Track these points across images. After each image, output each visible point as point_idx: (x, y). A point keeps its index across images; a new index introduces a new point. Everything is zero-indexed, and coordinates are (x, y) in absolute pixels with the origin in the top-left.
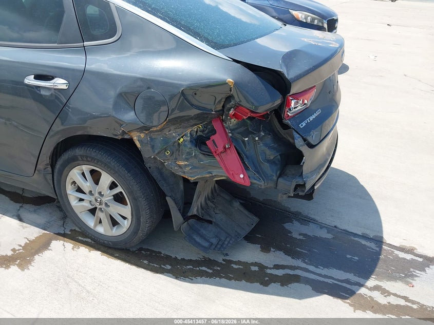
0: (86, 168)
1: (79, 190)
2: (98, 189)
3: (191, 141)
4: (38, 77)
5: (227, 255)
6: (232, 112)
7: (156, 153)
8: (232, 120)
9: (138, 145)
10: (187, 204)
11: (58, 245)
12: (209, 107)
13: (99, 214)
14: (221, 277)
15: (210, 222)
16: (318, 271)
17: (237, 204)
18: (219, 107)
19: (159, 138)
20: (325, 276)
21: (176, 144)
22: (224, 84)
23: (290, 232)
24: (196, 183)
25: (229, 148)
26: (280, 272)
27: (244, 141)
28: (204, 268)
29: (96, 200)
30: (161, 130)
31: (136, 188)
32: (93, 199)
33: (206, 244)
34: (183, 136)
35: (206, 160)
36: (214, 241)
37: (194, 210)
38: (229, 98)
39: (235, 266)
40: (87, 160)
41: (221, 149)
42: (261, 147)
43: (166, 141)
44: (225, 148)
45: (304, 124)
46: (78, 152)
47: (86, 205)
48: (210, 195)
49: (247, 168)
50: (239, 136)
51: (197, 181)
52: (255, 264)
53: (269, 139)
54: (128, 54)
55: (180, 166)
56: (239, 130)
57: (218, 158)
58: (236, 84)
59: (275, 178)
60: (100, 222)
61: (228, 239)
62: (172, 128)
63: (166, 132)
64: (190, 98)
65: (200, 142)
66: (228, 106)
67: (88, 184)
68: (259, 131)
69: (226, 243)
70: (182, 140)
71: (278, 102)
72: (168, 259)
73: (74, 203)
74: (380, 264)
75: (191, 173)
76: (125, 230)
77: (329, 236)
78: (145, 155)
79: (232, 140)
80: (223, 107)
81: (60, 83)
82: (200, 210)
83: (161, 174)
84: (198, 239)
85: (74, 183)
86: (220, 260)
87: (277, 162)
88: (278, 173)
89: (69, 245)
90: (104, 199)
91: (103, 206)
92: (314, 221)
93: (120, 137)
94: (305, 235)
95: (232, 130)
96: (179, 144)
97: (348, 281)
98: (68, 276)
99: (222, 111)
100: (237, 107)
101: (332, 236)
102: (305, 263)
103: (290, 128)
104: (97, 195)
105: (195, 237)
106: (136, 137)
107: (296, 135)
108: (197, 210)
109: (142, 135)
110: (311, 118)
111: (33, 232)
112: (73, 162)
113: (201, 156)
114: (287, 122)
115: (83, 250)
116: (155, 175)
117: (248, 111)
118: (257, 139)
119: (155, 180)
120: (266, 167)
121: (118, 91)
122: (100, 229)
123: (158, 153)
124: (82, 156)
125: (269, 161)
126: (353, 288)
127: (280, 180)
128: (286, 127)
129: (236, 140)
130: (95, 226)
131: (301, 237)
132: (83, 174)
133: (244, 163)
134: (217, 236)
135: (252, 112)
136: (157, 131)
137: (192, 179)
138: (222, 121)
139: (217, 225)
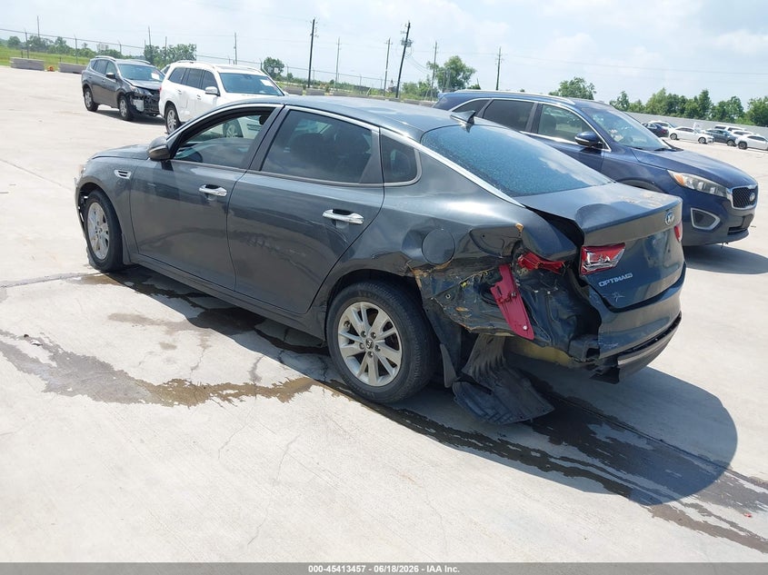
0: (363, 305)
1: (352, 331)
2: (372, 329)
3: (474, 287)
4: (336, 212)
5: (504, 436)
6: (521, 258)
7: (437, 293)
8: (523, 270)
9: (420, 285)
10: (462, 359)
11: (317, 390)
12: (496, 251)
13: (368, 360)
14: (491, 452)
15: (489, 392)
16: (619, 474)
17: (527, 384)
18: (508, 253)
19: (441, 280)
20: (626, 480)
21: (459, 288)
22: (513, 227)
23: (595, 433)
24: (475, 336)
25: (515, 297)
26: (567, 464)
27: (533, 294)
28: (473, 441)
29: (367, 342)
30: (445, 270)
31: (411, 329)
32: (364, 341)
33: (480, 413)
34: (466, 280)
35: (489, 310)
36: (491, 412)
37: (470, 370)
38: (518, 243)
39: (511, 447)
40: (367, 296)
41: (505, 296)
42: (553, 302)
43: (447, 283)
44: (510, 295)
45: (605, 283)
46: (360, 287)
47: (356, 348)
48: (493, 365)
49: (533, 323)
50: (528, 288)
51: (476, 332)
52: (538, 451)
53: (563, 296)
54: (424, 195)
55: (459, 313)
56: (529, 282)
57: (501, 306)
58: (525, 228)
59: (567, 340)
60: (367, 370)
61: (508, 415)
62: (456, 270)
63: (449, 273)
64: (478, 240)
65: (483, 289)
66: (517, 251)
67: (363, 323)
68: (553, 285)
69: (505, 418)
70: (465, 284)
71: (574, 252)
72: (433, 425)
73: (342, 344)
74: (711, 487)
75: (471, 322)
76: (391, 379)
77: (649, 447)
78: (425, 297)
79: (520, 290)
80: (512, 252)
81: (356, 218)
82: (477, 375)
83: (438, 319)
84: (471, 404)
85: (348, 322)
86: (495, 438)
87: (571, 322)
88: (572, 335)
89: (329, 392)
90: (376, 342)
91: (373, 350)
92: (632, 430)
93: (402, 274)
94: (613, 439)
95: (521, 281)
96: (461, 288)
97: (656, 492)
98: (326, 415)
99: (511, 257)
100: (527, 252)
101: (652, 448)
102: (603, 463)
103: (587, 284)
104: (369, 336)
105: (467, 401)
106: (419, 275)
107: (592, 292)
108: (474, 372)
109: (425, 275)
110: (616, 280)
111: (294, 375)
112: (352, 298)
113: (484, 304)
114: (583, 277)
115: (343, 399)
116: (432, 319)
117: (537, 258)
118: (549, 293)
119: (431, 325)
120: (558, 327)
121: (408, 230)
122: (365, 379)
123: (439, 295)
124: (362, 292)
125: (561, 320)
126: (661, 499)
127: (573, 343)
128: (583, 283)
129: (525, 292)
130: (360, 374)
131: (608, 441)
132: (360, 313)
133: (530, 317)
134: (493, 408)
135: (541, 259)
136: (440, 271)
137: (471, 329)
138: (511, 269)
139: (496, 397)
